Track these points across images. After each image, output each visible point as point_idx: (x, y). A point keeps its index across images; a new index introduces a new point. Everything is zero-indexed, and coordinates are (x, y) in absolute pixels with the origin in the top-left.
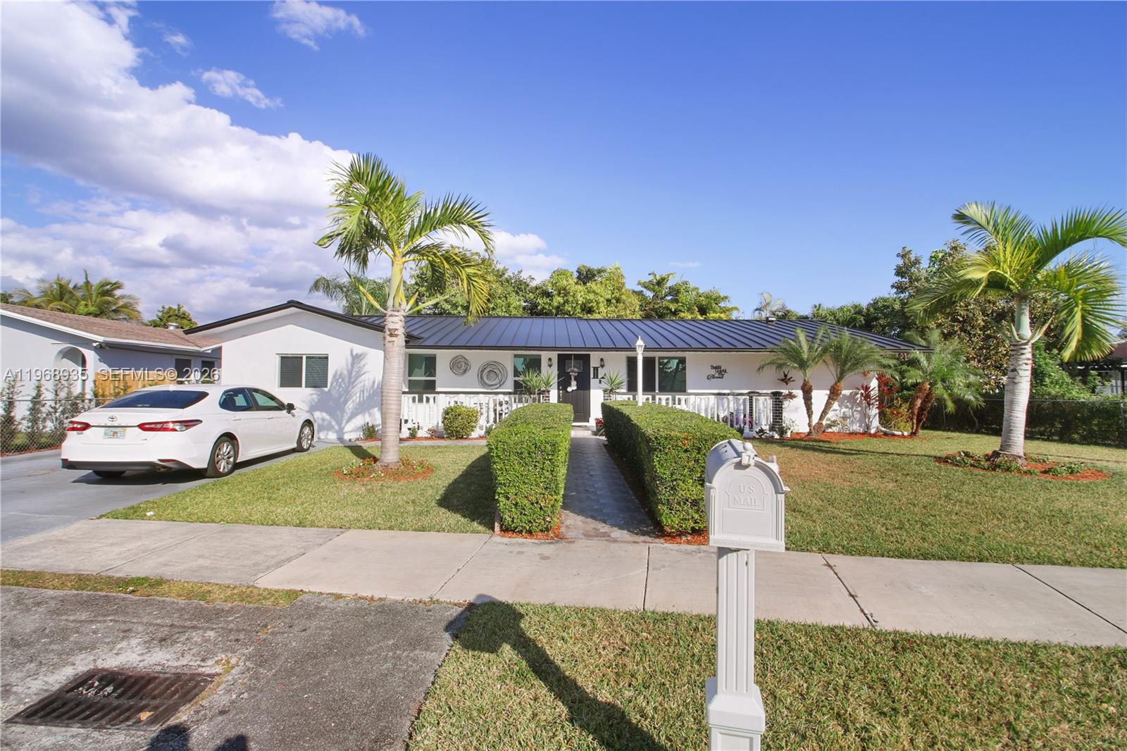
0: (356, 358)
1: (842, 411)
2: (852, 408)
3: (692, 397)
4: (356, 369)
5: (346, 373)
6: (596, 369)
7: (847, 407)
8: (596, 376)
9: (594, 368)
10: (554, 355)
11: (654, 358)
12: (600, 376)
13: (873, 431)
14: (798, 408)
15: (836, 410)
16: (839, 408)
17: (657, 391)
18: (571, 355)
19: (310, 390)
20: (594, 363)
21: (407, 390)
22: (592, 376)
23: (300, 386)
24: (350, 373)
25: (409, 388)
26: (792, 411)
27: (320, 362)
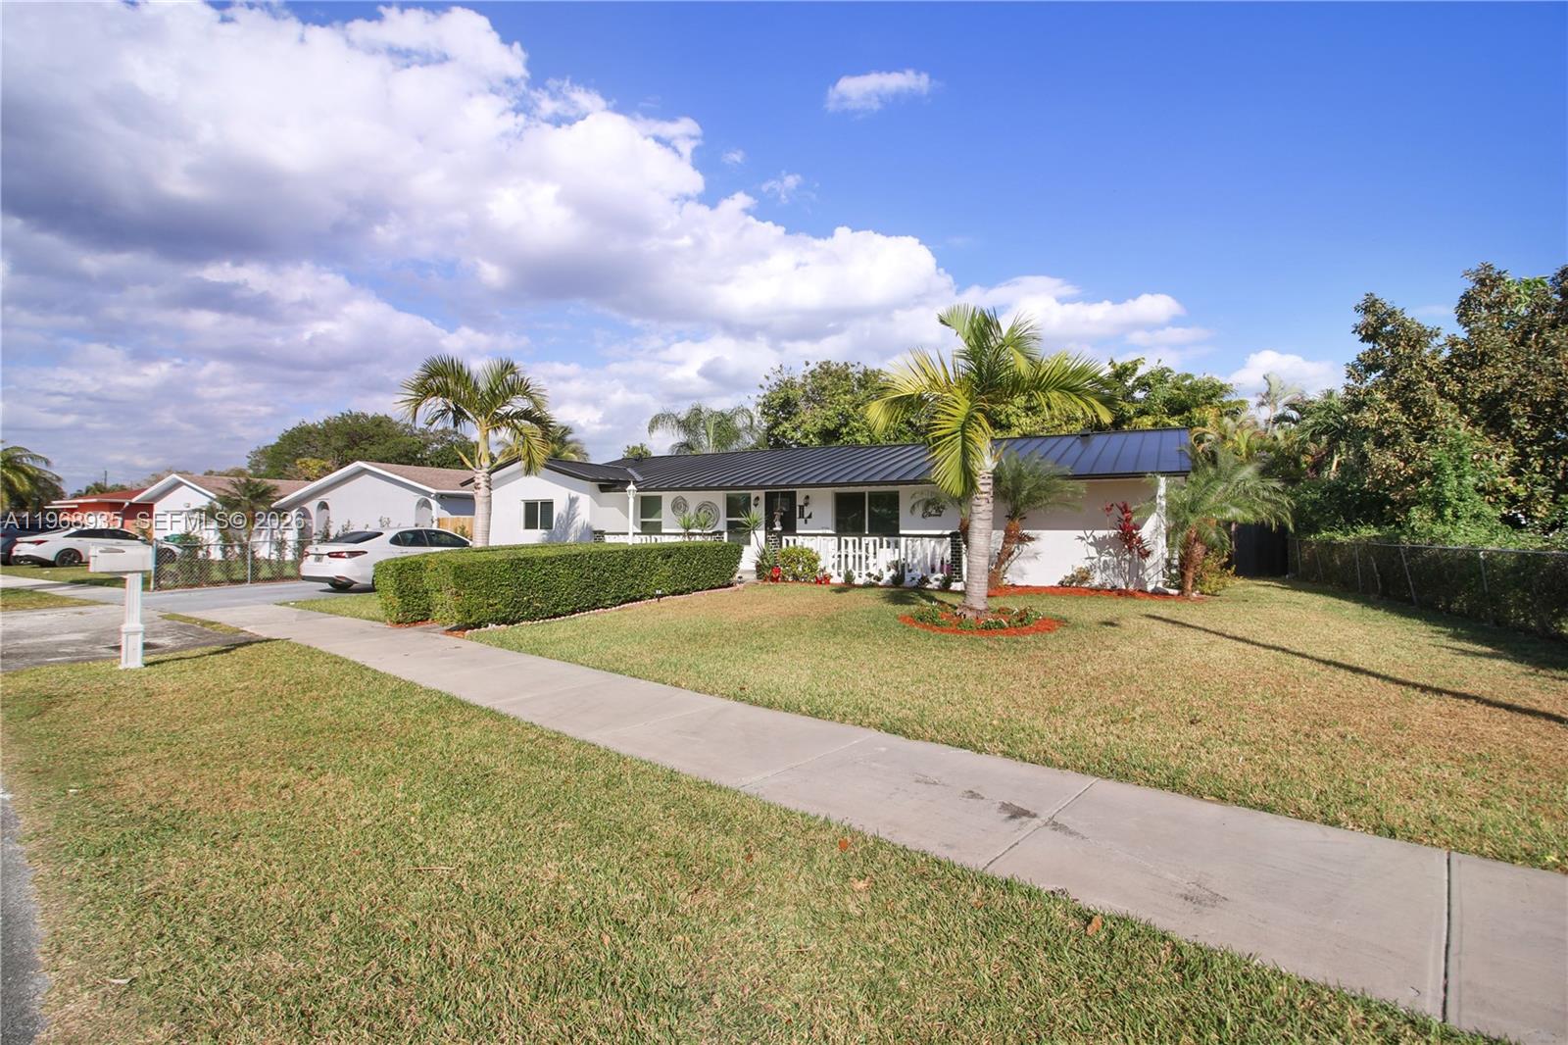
0: (573, 501)
1: (1103, 559)
2: (1117, 555)
3: (903, 539)
4: (572, 512)
5: (565, 515)
6: (801, 507)
7: (1109, 553)
8: (801, 516)
9: (800, 506)
10: (761, 494)
11: (864, 493)
12: (806, 515)
13: (1150, 588)
14: (1037, 554)
15: (1093, 558)
16: (1097, 555)
17: (867, 533)
18: (778, 493)
19: (543, 531)
20: (800, 501)
21: (640, 531)
22: (798, 516)
23: (537, 528)
24: (568, 514)
25: (642, 529)
26: (1028, 558)
27: (548, 505)
